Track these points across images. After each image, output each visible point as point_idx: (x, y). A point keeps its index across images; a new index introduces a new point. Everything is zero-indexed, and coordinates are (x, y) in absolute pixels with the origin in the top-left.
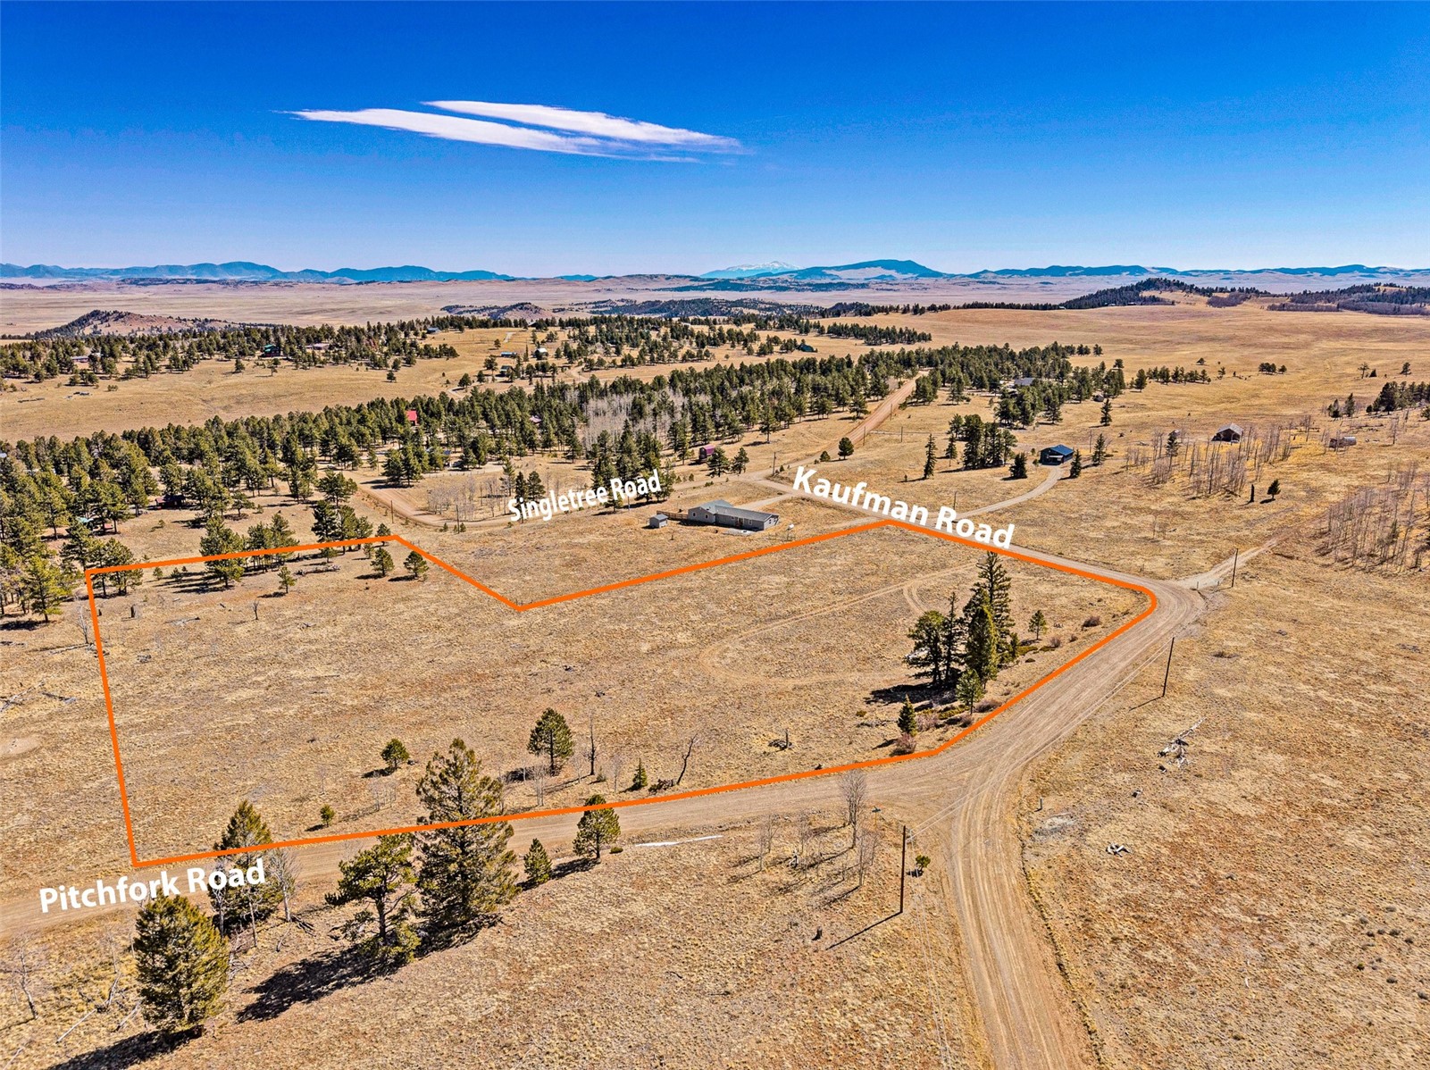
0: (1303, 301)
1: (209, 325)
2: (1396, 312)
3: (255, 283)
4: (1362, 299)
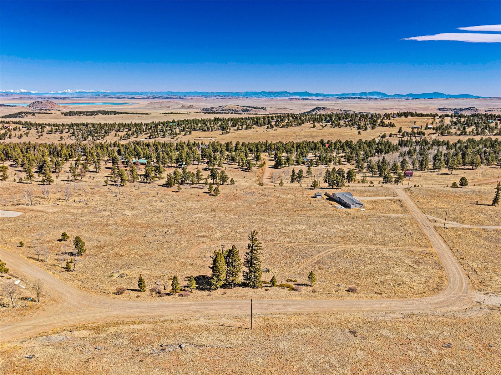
1: (348, 112)
3: (376, 99)
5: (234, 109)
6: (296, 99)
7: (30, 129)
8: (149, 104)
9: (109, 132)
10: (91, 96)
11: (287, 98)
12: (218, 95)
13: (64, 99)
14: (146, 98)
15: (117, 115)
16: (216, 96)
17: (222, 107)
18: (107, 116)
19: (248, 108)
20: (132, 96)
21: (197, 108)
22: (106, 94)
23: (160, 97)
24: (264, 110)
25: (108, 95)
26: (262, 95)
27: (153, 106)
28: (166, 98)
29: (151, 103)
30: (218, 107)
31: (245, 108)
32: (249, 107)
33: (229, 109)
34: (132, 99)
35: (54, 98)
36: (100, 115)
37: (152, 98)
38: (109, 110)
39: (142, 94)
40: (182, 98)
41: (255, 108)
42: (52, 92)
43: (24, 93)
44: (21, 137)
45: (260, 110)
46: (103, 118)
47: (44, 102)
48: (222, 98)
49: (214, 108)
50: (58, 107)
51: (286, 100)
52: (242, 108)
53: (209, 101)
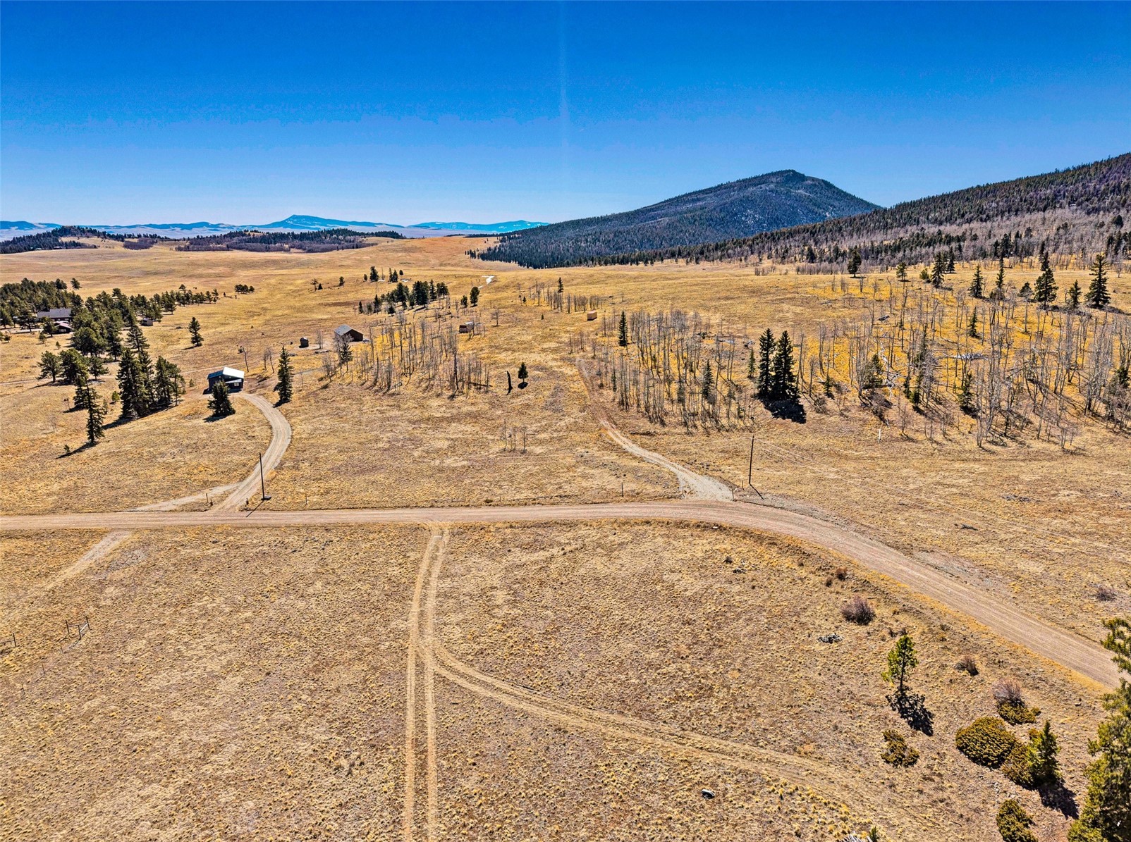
0: (198, 244)
2: (268, 250)
4: (241, 241)
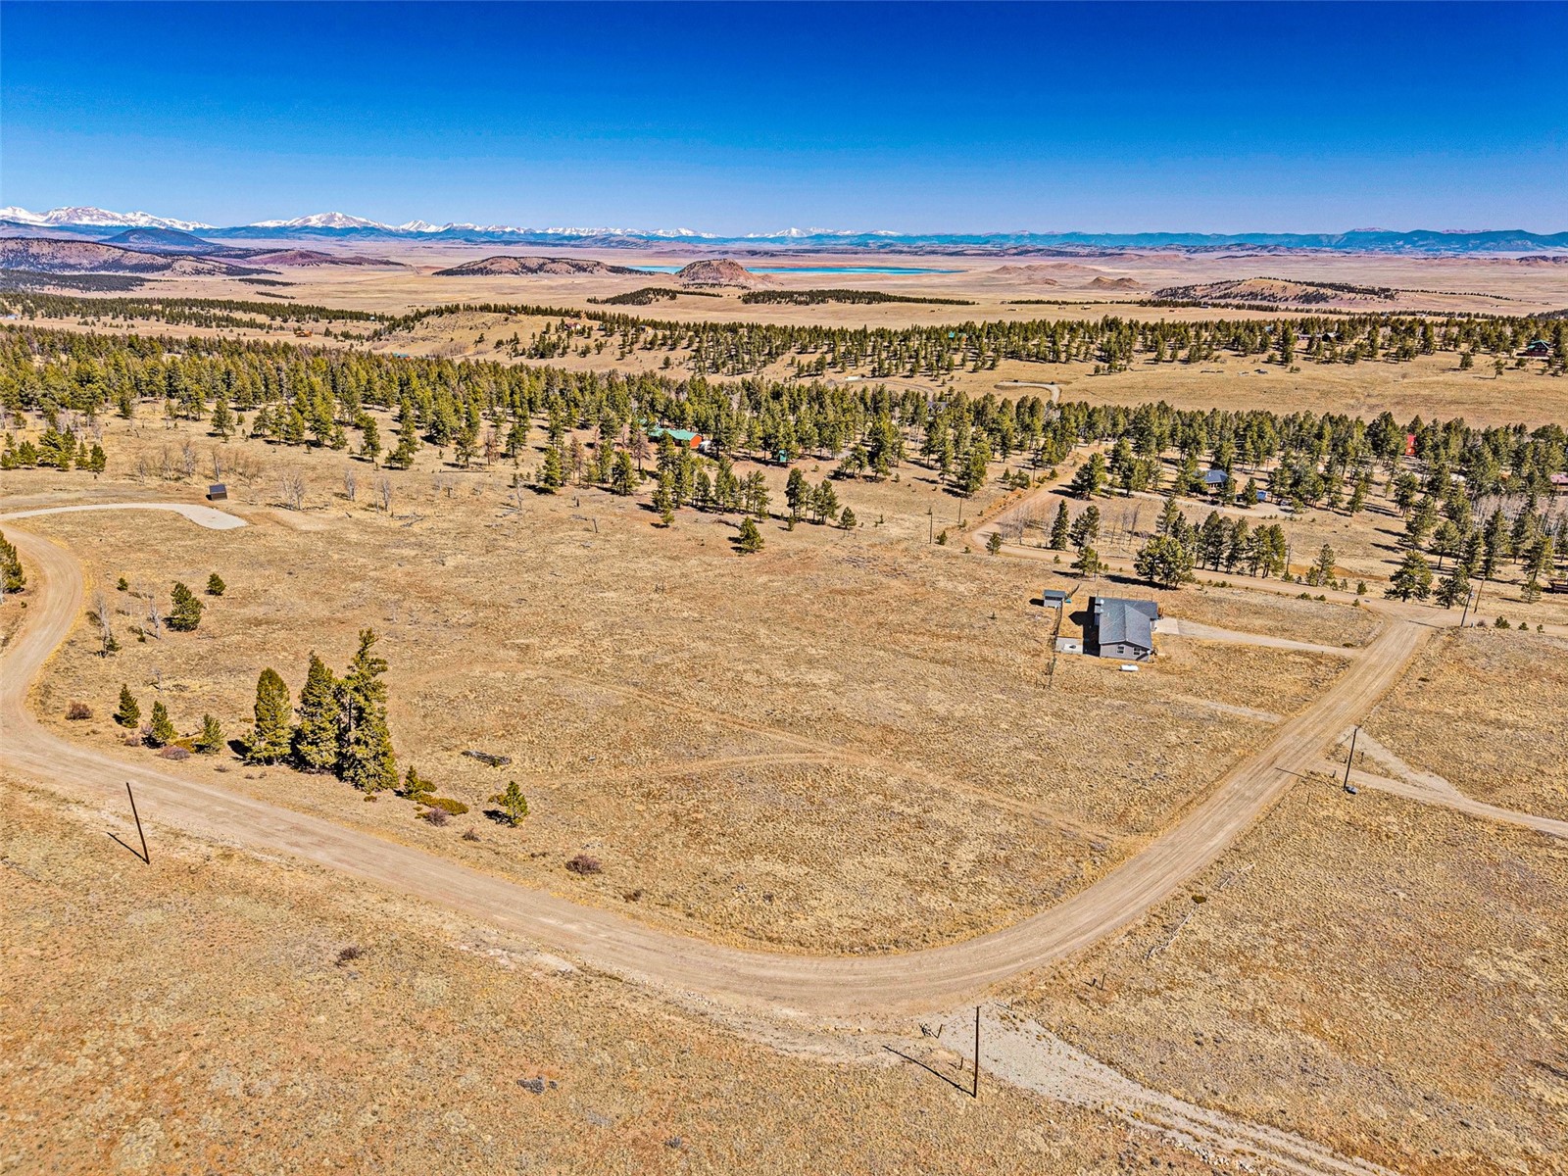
5: (1267, 293)
6: (1554, 259)
7: (611, 335)
8: (997, 271)
9: (780, 351)
10: (845, 247)
11: (1514, 255)
12: (1239, 245)
13: (772, 255)
14: (996, 255)
15: (875, 305)
16: (1228, 248)
17: (1228, 285)
18: (847, 306)
19: (1322, 291)
20: (953, 247)
21: (1144, 287)
22: (887, 241)
23: (1040, 250)
24: (1386, 297)
25: (891, 245)
26: (1414, 244)
27: (1007, 279)
28: (1060, 254)
29: (1005, 269)
30: (1212, 286)
31: (1311, 289)
32: (1331, 286)
33: (1251, 293)
34: (954, 257)
35: (748, 252)
36: (832, 304)
37: (1014, 254)
38: (860, 290)
39: (988, 242)
40: (1110, 255)
41: (1351, 290)
42: (751, 236)
43: (680, 239)
44: (584, 353)
45: (1369, 296)
46: (835, 314)
47: (715, 263)
48: (1250, 252)
49: (1198, 288)
50: (747, 278)
51: (1507, 262)
52: (1299, 290)
53: (1201, 263)
